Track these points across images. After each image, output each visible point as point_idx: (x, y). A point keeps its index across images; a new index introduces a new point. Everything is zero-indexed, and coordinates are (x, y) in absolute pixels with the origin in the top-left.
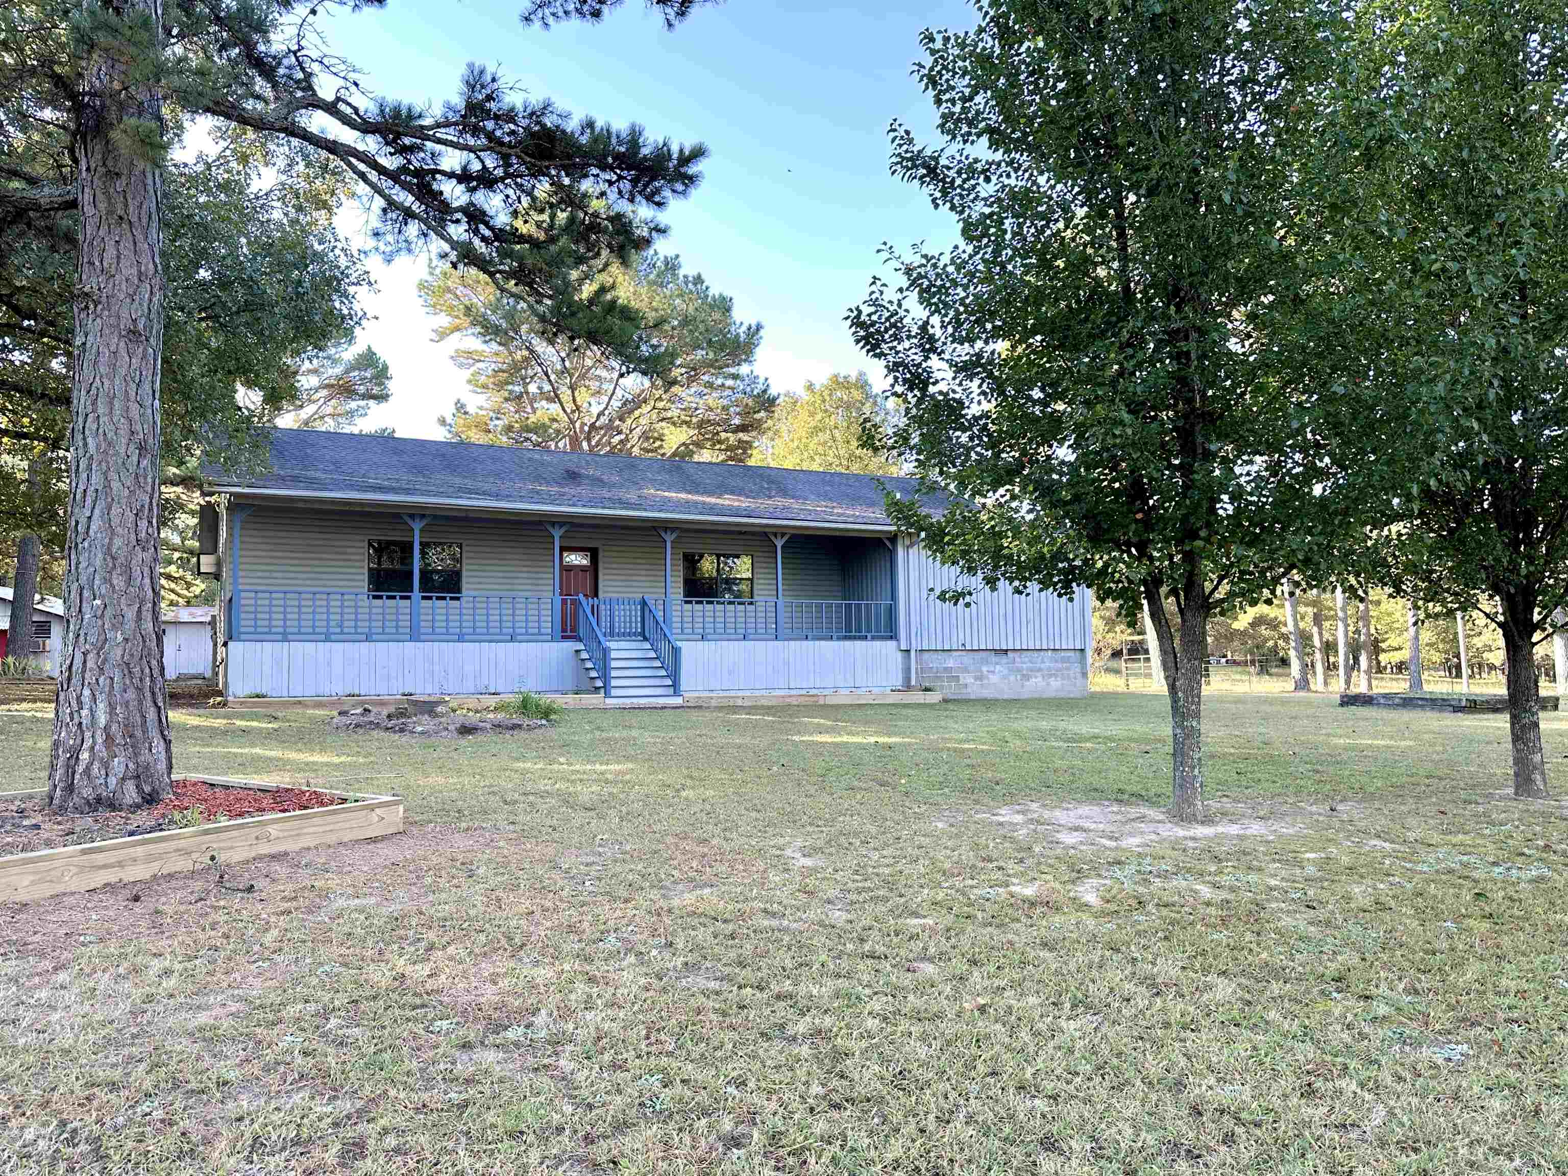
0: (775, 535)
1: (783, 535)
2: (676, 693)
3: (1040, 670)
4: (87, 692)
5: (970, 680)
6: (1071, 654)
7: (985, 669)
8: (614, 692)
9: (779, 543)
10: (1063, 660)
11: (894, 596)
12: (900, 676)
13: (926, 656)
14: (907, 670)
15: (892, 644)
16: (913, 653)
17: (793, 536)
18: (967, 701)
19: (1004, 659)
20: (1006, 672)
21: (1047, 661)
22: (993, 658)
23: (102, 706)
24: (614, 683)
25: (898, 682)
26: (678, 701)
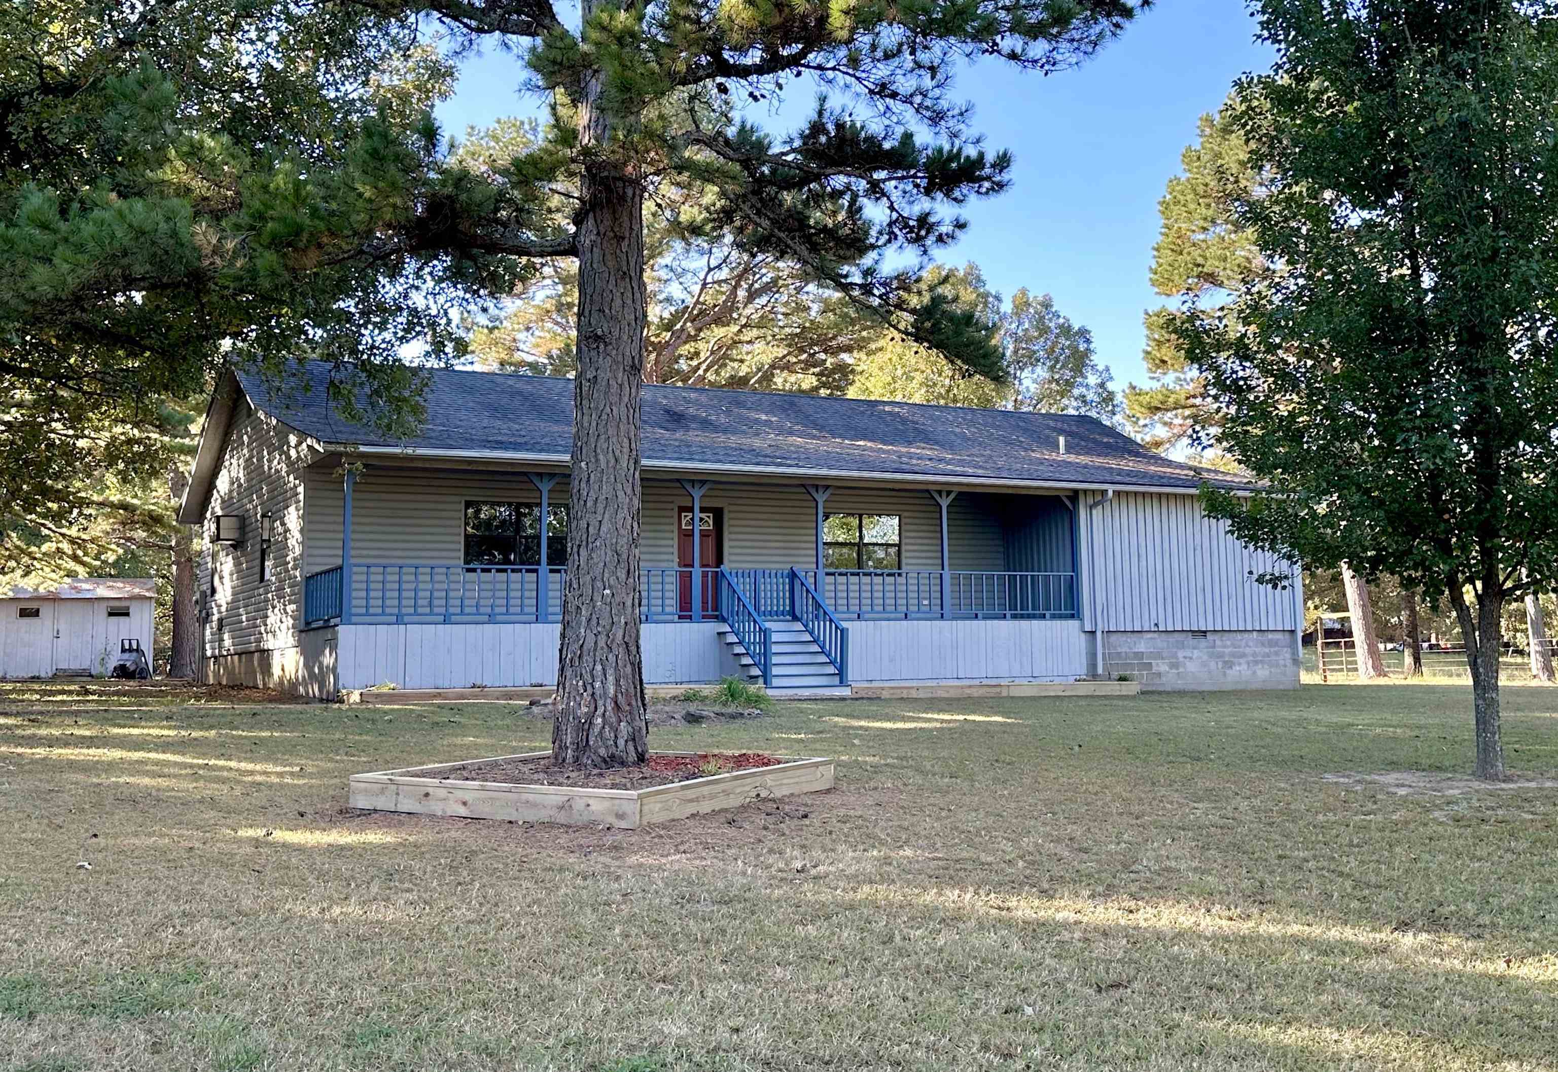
0: (940, 492)
1: (949, 493)
2: (843, 682)
3: (1243, 655)
4: (599, 667)
5: (1164, 668)
6: (1279, 636)
7: (1181, 654)
8: (776, 682)
9: (945, 503)
10: (1272, 643)
11: (1075, 565)
12: (1084, 661)
13: (1113, 638)
14: (1092, 656)
15: (1074, 624)
16: (1099, 634)
17: (960, 494)
18: (1160, 693)
19: (1203, 643)
20: (1205, 658)
21: (1251, 645)
22: (1190, 641)
23: (611, 679)
24: (775, 671)
25: (1081, 668)
26: (846, 692)
